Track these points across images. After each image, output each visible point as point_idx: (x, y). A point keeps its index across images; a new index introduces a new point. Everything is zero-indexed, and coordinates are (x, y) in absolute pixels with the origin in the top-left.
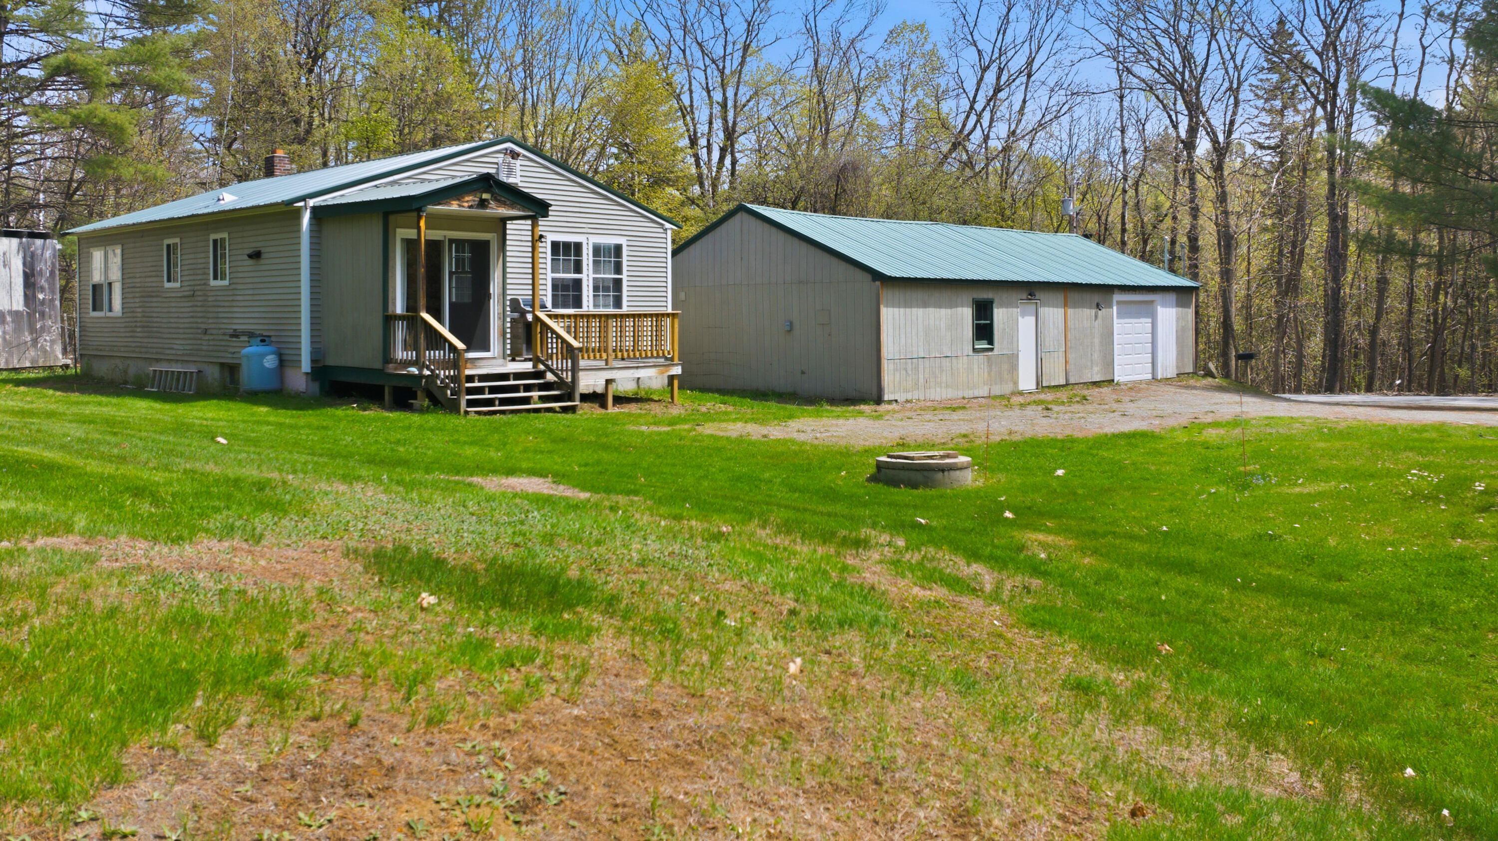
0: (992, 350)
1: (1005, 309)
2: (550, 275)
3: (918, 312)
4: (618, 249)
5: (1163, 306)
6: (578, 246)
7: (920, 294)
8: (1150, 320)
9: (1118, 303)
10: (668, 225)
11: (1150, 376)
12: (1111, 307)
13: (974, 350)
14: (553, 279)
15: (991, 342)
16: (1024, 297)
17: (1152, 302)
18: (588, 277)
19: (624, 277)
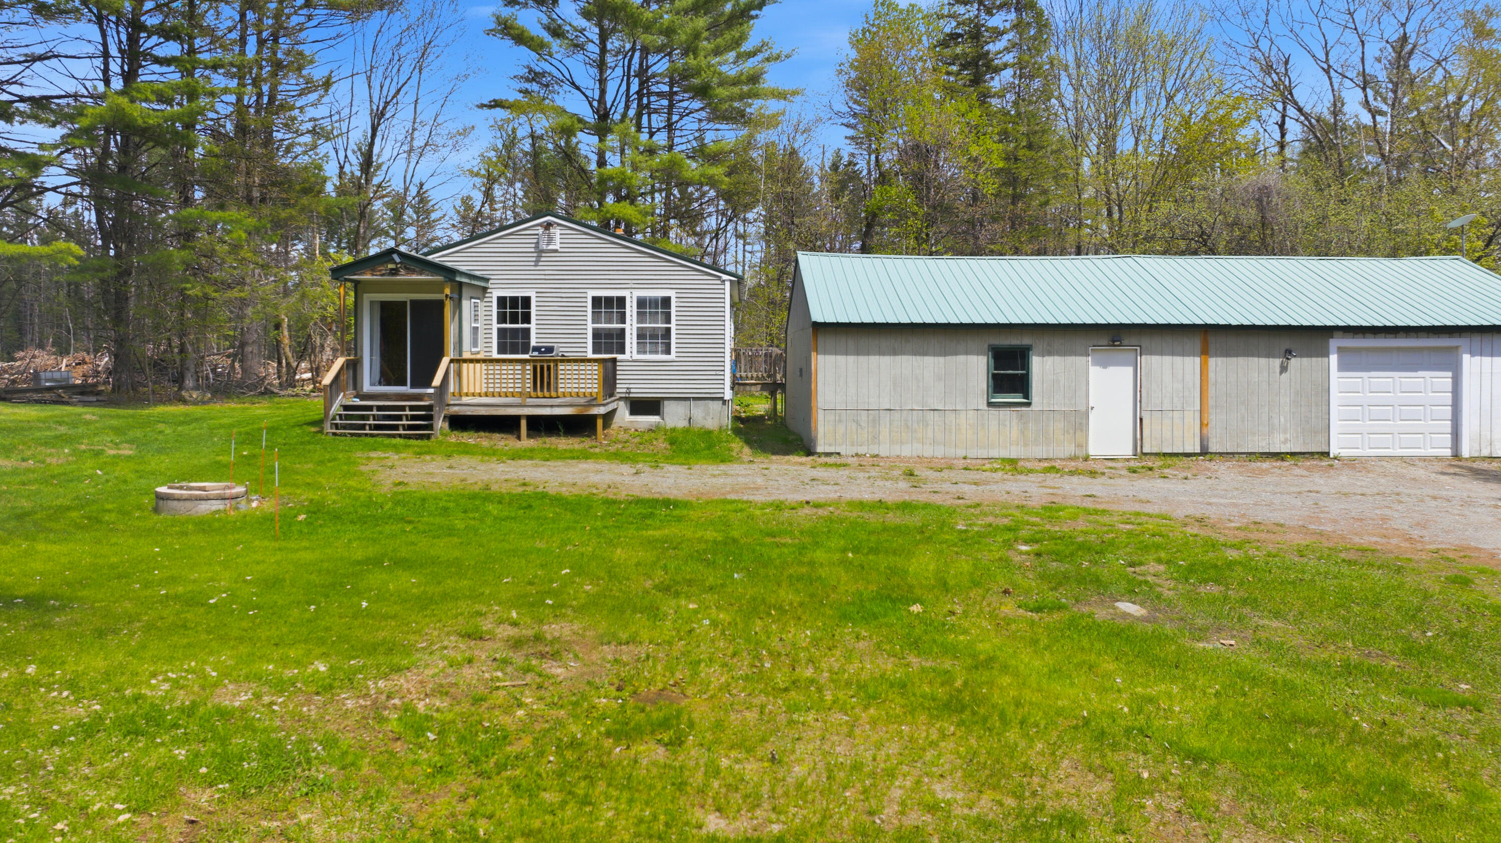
0: (1029, 404)
1: (1057, 359)
2: (590, 327)
3: (875, 361)
4: (666, 301)
5: (1473, 354)
6: (621, 301)
7: (885, 342)
8: (1450, 374)
9: (1340, 350)
10: (725, 277)
11: (1448, 452)
12: (1326, 354)
13: (990, 404)
14: (594, 329)
15: (1027, 396)
16: (1105, 342)
17: (1457, 348)
18: (631, 327)
19: (673, 326)
